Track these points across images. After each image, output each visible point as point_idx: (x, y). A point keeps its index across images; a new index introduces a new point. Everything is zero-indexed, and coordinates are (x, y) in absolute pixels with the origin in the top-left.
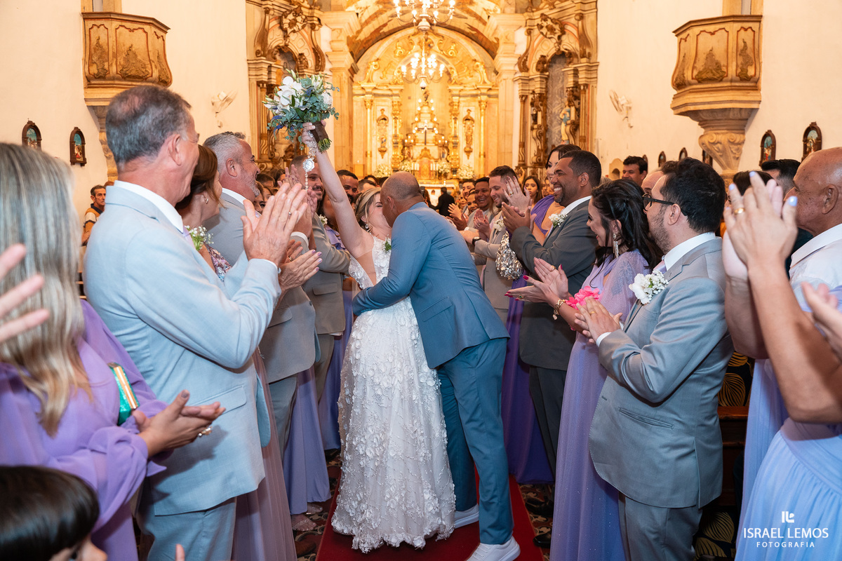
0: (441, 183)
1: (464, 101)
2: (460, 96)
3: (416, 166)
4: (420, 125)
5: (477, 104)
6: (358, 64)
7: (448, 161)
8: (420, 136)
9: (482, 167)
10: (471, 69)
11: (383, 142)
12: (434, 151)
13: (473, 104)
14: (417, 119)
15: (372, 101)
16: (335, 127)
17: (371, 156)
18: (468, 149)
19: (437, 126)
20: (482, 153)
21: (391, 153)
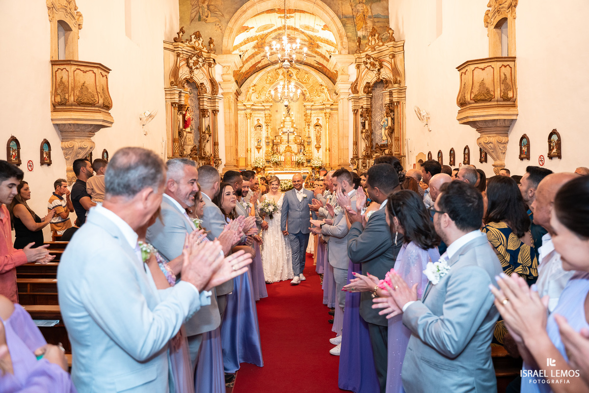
0: (300, 170)
1: (314, 113)
2: (311, 110)
3: (282, 158)
4: (285, 130)
5: (323, 115)
6: (241, 89)
7: (304, 155)
8: (285, 138)
9: (328, 158)
10: (319, 91)
11: (259, 142)
12: (295, 148)
13: (321, 115)
14: (282, 126)
15: (251, 114)
16: (226, 133)
17: (251, 152)
18: (318, 146)
19: (296, 130)
20: (328, 148)
21: (264, 148)
